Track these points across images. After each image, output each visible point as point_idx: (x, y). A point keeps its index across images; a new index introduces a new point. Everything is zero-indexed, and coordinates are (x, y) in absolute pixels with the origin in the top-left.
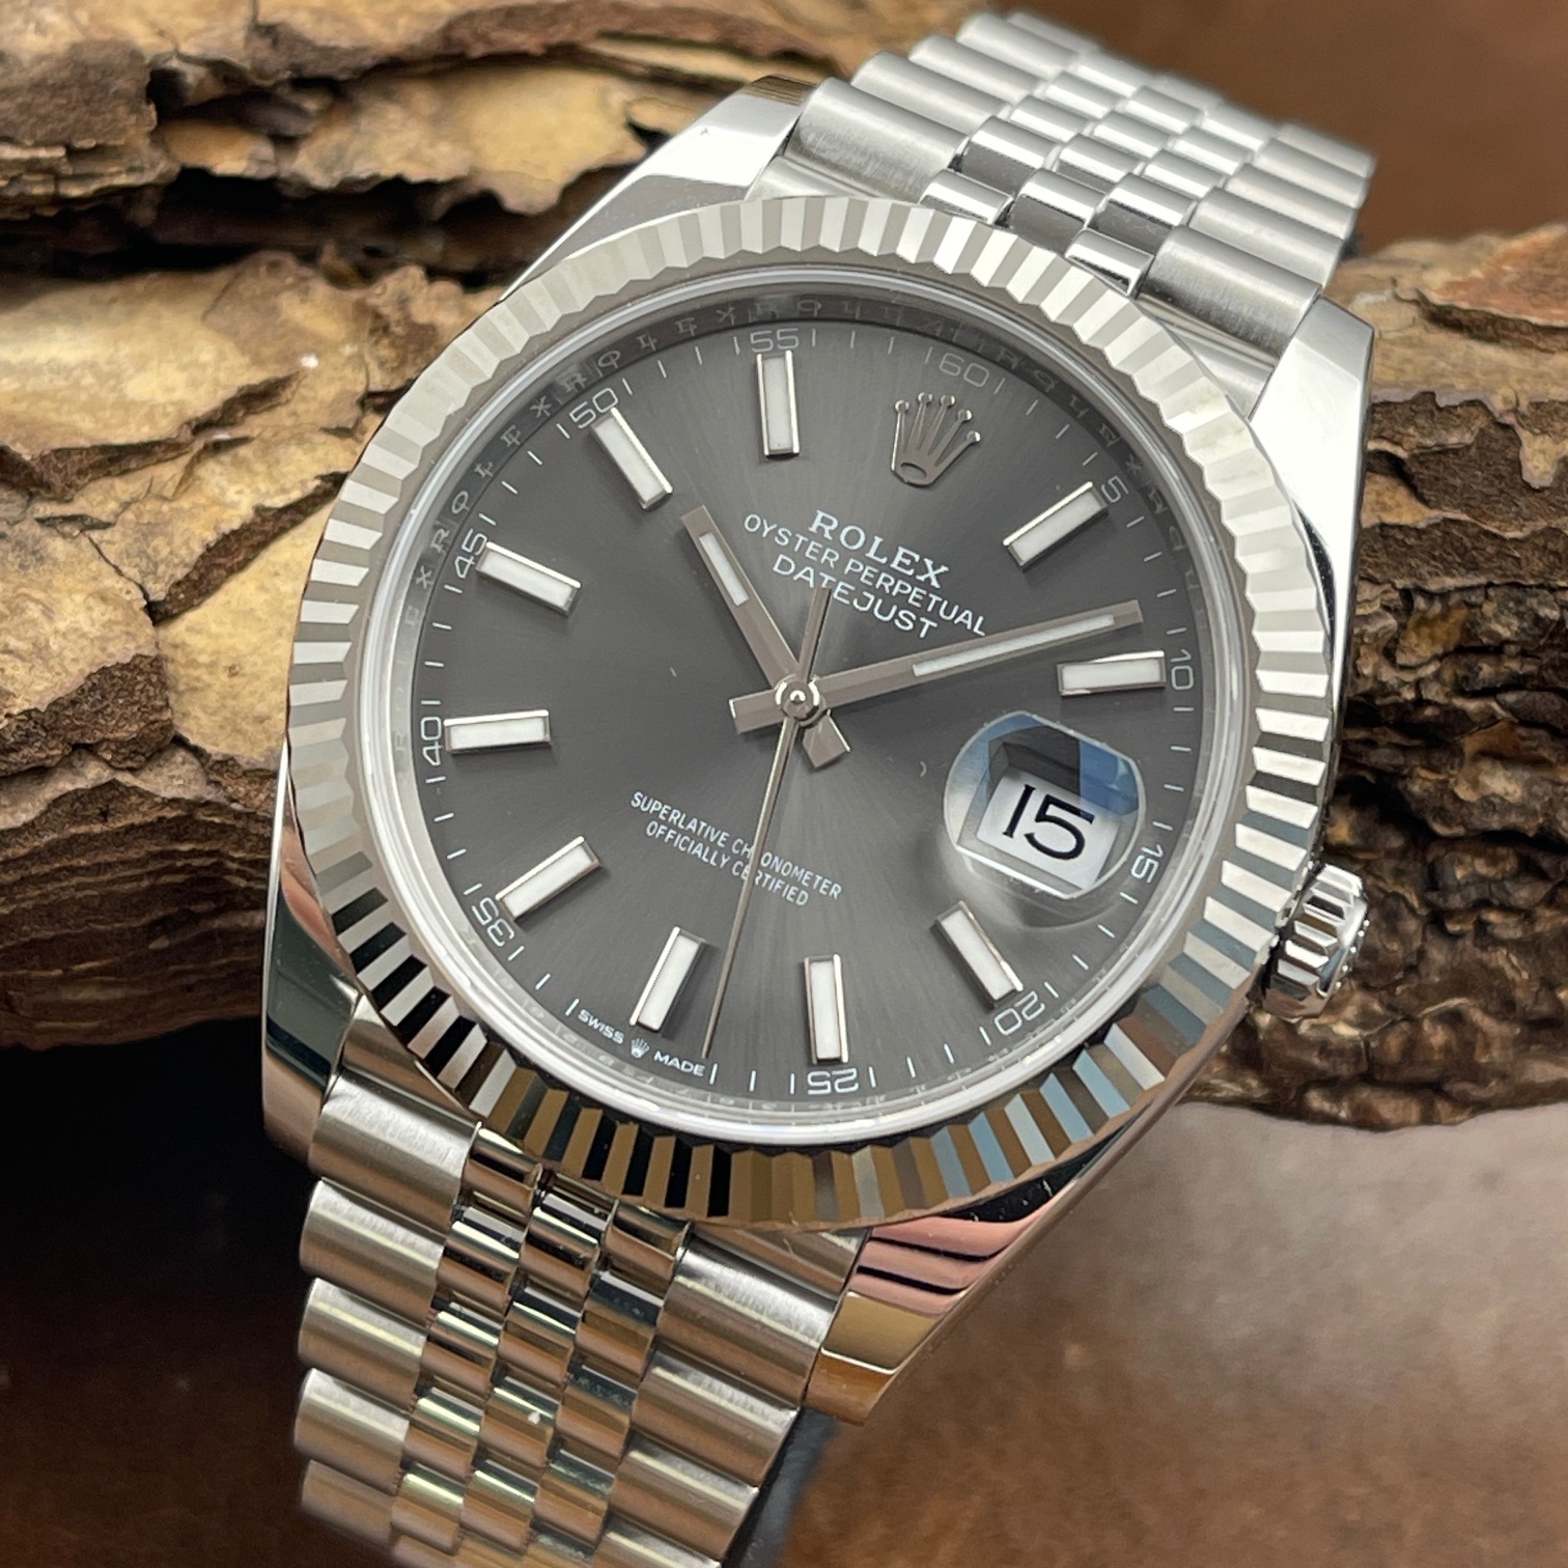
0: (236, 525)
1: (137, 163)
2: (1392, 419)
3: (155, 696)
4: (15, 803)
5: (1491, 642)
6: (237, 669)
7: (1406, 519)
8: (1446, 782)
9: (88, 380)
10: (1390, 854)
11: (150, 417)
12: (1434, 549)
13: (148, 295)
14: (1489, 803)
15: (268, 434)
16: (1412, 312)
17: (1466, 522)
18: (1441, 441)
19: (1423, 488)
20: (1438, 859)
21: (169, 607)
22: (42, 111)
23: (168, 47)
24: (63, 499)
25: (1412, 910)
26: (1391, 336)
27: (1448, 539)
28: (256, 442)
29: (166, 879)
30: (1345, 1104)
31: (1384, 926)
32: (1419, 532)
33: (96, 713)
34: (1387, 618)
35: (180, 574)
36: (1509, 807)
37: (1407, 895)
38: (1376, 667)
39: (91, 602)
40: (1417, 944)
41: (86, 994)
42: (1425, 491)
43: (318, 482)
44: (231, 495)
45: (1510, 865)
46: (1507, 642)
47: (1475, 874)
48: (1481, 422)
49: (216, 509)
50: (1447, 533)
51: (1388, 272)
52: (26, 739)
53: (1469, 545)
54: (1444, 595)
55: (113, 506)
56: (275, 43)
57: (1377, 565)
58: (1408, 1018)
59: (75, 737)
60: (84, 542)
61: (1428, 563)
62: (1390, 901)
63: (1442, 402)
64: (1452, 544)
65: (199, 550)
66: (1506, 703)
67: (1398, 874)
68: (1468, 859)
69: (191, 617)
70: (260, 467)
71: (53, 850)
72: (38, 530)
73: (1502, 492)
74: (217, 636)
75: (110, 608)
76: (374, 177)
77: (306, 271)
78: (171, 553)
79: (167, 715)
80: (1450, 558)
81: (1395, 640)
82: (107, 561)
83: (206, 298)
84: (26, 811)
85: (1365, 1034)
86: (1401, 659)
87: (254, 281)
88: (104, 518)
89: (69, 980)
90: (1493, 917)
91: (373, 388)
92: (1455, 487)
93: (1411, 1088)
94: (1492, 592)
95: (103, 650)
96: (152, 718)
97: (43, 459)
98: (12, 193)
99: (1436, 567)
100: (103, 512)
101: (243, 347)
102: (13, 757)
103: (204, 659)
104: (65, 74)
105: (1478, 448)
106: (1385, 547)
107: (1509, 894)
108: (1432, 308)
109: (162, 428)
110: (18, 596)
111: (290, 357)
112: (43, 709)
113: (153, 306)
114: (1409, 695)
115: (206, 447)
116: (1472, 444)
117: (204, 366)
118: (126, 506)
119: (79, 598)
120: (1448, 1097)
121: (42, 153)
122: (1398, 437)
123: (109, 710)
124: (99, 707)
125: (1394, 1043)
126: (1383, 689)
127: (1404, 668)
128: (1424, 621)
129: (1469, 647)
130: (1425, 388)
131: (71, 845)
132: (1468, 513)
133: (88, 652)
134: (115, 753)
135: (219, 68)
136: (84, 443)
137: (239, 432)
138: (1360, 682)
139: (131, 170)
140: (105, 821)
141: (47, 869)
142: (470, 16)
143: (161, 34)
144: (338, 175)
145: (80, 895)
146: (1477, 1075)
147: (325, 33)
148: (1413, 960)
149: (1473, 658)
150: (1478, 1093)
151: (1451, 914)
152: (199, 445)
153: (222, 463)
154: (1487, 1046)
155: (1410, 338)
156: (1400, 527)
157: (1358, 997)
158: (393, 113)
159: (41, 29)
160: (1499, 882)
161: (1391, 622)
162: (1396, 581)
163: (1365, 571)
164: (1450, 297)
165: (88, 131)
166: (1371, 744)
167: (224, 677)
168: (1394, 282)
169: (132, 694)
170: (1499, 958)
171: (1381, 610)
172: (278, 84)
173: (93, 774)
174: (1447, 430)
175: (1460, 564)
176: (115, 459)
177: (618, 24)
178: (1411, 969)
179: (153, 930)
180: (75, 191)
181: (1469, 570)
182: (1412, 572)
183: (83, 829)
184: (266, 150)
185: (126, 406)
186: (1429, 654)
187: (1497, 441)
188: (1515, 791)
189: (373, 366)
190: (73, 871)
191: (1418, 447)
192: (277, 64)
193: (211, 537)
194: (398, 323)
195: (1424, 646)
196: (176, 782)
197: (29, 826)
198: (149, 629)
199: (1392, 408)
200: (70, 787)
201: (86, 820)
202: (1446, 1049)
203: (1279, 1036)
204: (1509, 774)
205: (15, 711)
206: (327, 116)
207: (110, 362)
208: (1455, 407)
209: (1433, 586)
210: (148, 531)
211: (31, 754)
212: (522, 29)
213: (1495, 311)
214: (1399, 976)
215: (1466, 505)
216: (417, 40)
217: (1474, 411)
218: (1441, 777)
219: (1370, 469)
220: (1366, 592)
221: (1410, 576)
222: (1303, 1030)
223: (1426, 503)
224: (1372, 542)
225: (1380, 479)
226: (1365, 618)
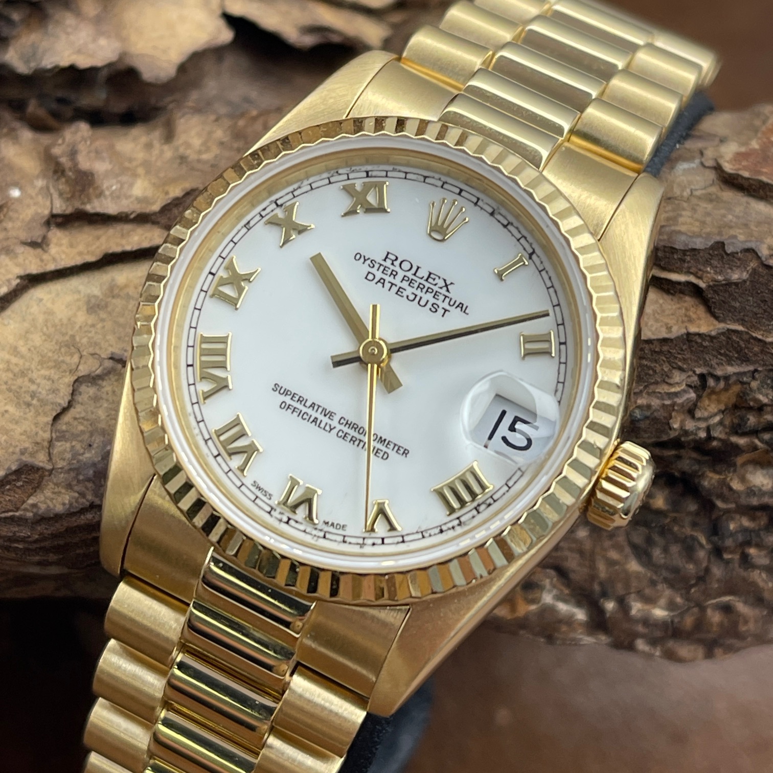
2: (697, 261)
5: (756, 405)
7: (703, 330)
8: (725, 479)
12: (721, 348)
14: (751, 491)
16: (711, 175)
17: (742, 331)
18: (728, 277)
19: (715, 308)
20: (719, 518)
25: (702, 546)
26: (698, 193)
27: (730, 342)
30: (659, 649)
31: (684, 554)
32: (712, 338)
34: (689, 393)
36: (762, 493)
37: (700, 538)
38: (682, 422)
40: (704, 565)
42: (716, 310)
43: (18, 281)
45: (764, 521)
46: (766, 405)
47: (741, 525)
48: (753, 264)
50: (730, 338)
51: (698, 145)
53: (743, 346)
54: (727, 378)
57: (684, 360)
58: (698, 606)
61: (717, 358)
62: (689, 540)
63: (729, 249)
64: (733, 346)
66: (763, 440)
67: (694, 525)
68: (738, 518)
73: (765, 311)
76: (56, 67)
80: (731, 354)
81: (695, 405)
85: (672, 614)
86: (698, 414)
90: (752, 551)
91: (55, 212)
92: (735, 308)
93: (700, 642)
94: (757, 375)
99: (722, 360)
105: (752, 281)
106: (690, 347)
107: (762, 538)
108: (725, 175)
114: (703, 435)
116: (747, 279)
120: (722, 646)
122: (700, 273)
125: (689, 620)
126: (686, 433)
127: (699, 419)
128: (713, 392)
129: (742, 406)
130: (718, 238)
132: (743, 325)
138: (671, 432)
144: (33, 65)
146: (740, 636)
148: (702, 573)
149: (744, 412)
150: (740, 644)
151: (726, 549)
154: (746, 622)
155: (710, 195)
156: (699, 335)
157: (668, 592)
160: (757, 532)
161: (692, 395)
162: (696, 369)
163: (676, 364)
164: (737, 166)
166: (679, 457)
168: (702, 153)
170: (755, 576)
171: (686, 388)
174: (731, 269)
175: (736, 358)
178: (701, 579)
181: (743, 361)
182: (706, 363)
186: (716, 410)
187: (763, 277)
188: (768, 484)
189: (55, 196)
191: (712, 281)
194: (70, 169)
195: (713, 406)
199: (696, 253)
202: (721, 625)
203: (619, 616)
204: (765, 472)
208: (737, 253)
209: (719, 373)
213: (764, 179)
214: (693, 582)
215: (743, 320)
217: (750, 256)
218: (722, 477)
219: (682, 292)
220: (677, 377)
221: (705, 365)
222: (634, 612)
223: (716, 318)
224: (682, 345)
225: (687, 298)
226: (676, 394)
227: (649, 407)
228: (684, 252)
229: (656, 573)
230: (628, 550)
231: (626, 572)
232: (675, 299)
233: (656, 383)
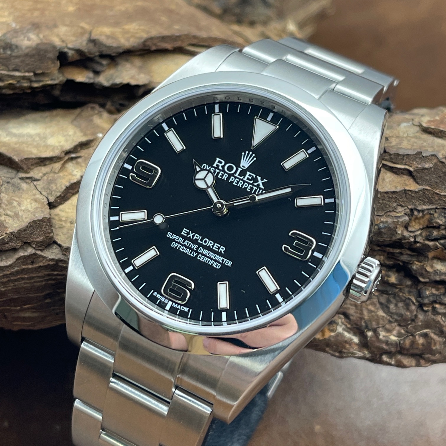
0: (75, 181)
1: (54, 78)
2: (409, 159)
3: (48, 229)
4: (7, 259)
5: (436, 225)
6: (73, 222)
7: (412, 188)
8: (423, 265)
9: (37, 139)
10: (407, 286)
11: (53, 150)
12: (420, 197)
13: (57, 116)
14: (436, 272)
15: (86, 156)
16: (418, 129)
17: (429, 190)
18: (424, 166)
19: (417, 179)
20: (421, 288)
21: (55, 204)
22: (27, 62)
23: (64, 45)
24: (26, 172)
25: (414, 303)
26: (411, 135)
27: (424, 194)
28: (83, 157)
29: (50, 282)
30: (393, 360)
31: (405, 307)
32: (416, 192)
33: (31, 233)
34: (406, 217)
35: (58, 194)
36: (442, 274)
37: (412, 299)
38: (402, 231)
39: (32, 202)
40: (415, 313)
41: (27, 315)
44: (75, 172)
45: (442, 291)
46: (441, 225)
47: (432, 293)
48: (435, 161)
49: (70, 176)
51: (412, 117)
52: (11, 240)
53: (431, 196)
54: (423, 211)
55: (41, 175)
56: (95, 45)
57: (403, 202)
58: (412, 335)
59: (25, 240)
60: (32, 184)
61: (418, 202)
62: (407, 301)
63: (424, 155)
64: (426, 196)
65: (64, 188)
66: (441, 243)
67: (410, 292)
68: (430, 288)
69: (61, 207)
70: (83, 165)
71: (17, 273)
72: (19, 181)
73: (441, 181)
74: (68, 213)
75: (37, 204)
77: (102, 110)
78: (56, 188)
79: (52, 234)
80: (425, 200)
81: (408, 223)
82: (38, 190)
83: (73, 117)
84: (10, 261)
85: (399, 339)
86: (410, 229)
87: (87, 111)
88: (38, 178)
89: (22, 310)
90: (437, 306)
92: (427, 179)
93: (413, 356)
94: (437, 210)
95: (34, 215)
96: (47, 235)
97: (21, 161)
98: (18, 85)
99: (420, 202)
100: (37, 176)
101: (82, 131)
102: (7, 245)
103: (63, 219)
104: (34, 52)
105: (434, 168)
106: (406, 196)
107: (442, 299)
108: (423, 128)
109: (56, 153)
110: (11, 199)
111: (95, 134)
112: (16, 232)
113: (58, 118)
114: (412, 240)
115: (68, 159)
116: (432, 167)
117: (70, 136)
118: (44, 175)
119: (28, 200)
120: (424, 359)
121: (27, 74)
122: (411, 164)
123: (35, 233)
124: (32, 232)
125: (408, 342)
126: (404, 238)
127: (411, 232)
128: (417, 218)
129: (430, 226)
130: (419, 150)
131: (22, 271)
132: (430, 187)
133: (30, 216)
134: (36, 245)
135: (79, 52)
136: (34, 156)
137: (78, 155)
138: (397, 235)
139: (52, 80)
140: (33, 264)
141: (15, 278)
142: (151, 39)
143: (63, 41)
144: (111, 82)
145: (25, 286)
146: (433, 353)
147: (109, 42)
148: (413, 318)
149: (431, 229)
150: (433, 358)
151: (425, 305)
152: (66, 158)
153: (73, 163)
154: (435, 344)
155: (416, 136)
156: (410, 191)
157: (397, 328)
158: (128, 65)
159: (29, 39)
160: (439, 296)
161: (407, 218)
162: (409, 206)
163: (399, 203)
164: (429, 124)
165: (40, 68)
166: (401, 254)
167: (69, 224)
168: (413, 120)
169: (42, 228)
170: (439, 318)
171: (404, 215)
172: (95, 56)
173: (30, 251)
174: (425, 163)
175: (428, 202)
176: (42, 161)
177: (195, 41)
178: (413, 320)
179: (46, 297)
180: (36, 85)
181: (430, 204)
182: (413, 204)
183: (26, 267)
184: (91, 75)
185: (47, 146)
186: (418, 228)
187: (440, 166)
188: (444, 269)
190: (23, 279)
191: (416, 168)
192: (95, 51)
193: (68, 184)
195: (417, 226)
196: (53, 254)
197: (11, 266)
198: (48, 210)
199: (409, 156)
200: (23, 254)
201: (27, 264)
202: (423, 345)
203: (374, 339)
204: (442, 264)
205: (8, 232)
206: (109, 65)
207: (44, 133)
208: (428, 156)
209: (420, 208)
210: (50, 182)
211: (12, 245)
212: (166, 42)
213: (441, 129)
214: (409, 322)
215: (430, 185)
216: (135, 45)
217: (433, 157)
218: (422, 264)
219: (402, 173)
220: (400, 209)
221: (413, 205)
222: (381, 337)
223: (418, 183)
224: (402, 195)
225: (405, 176)
226: (399, 217)
227: (387, 222)
228: (404, 156)
229: (391, 317)
230: (378, 305)
231: (377, 316)
232: (399, 177)
233: (390, 211)
